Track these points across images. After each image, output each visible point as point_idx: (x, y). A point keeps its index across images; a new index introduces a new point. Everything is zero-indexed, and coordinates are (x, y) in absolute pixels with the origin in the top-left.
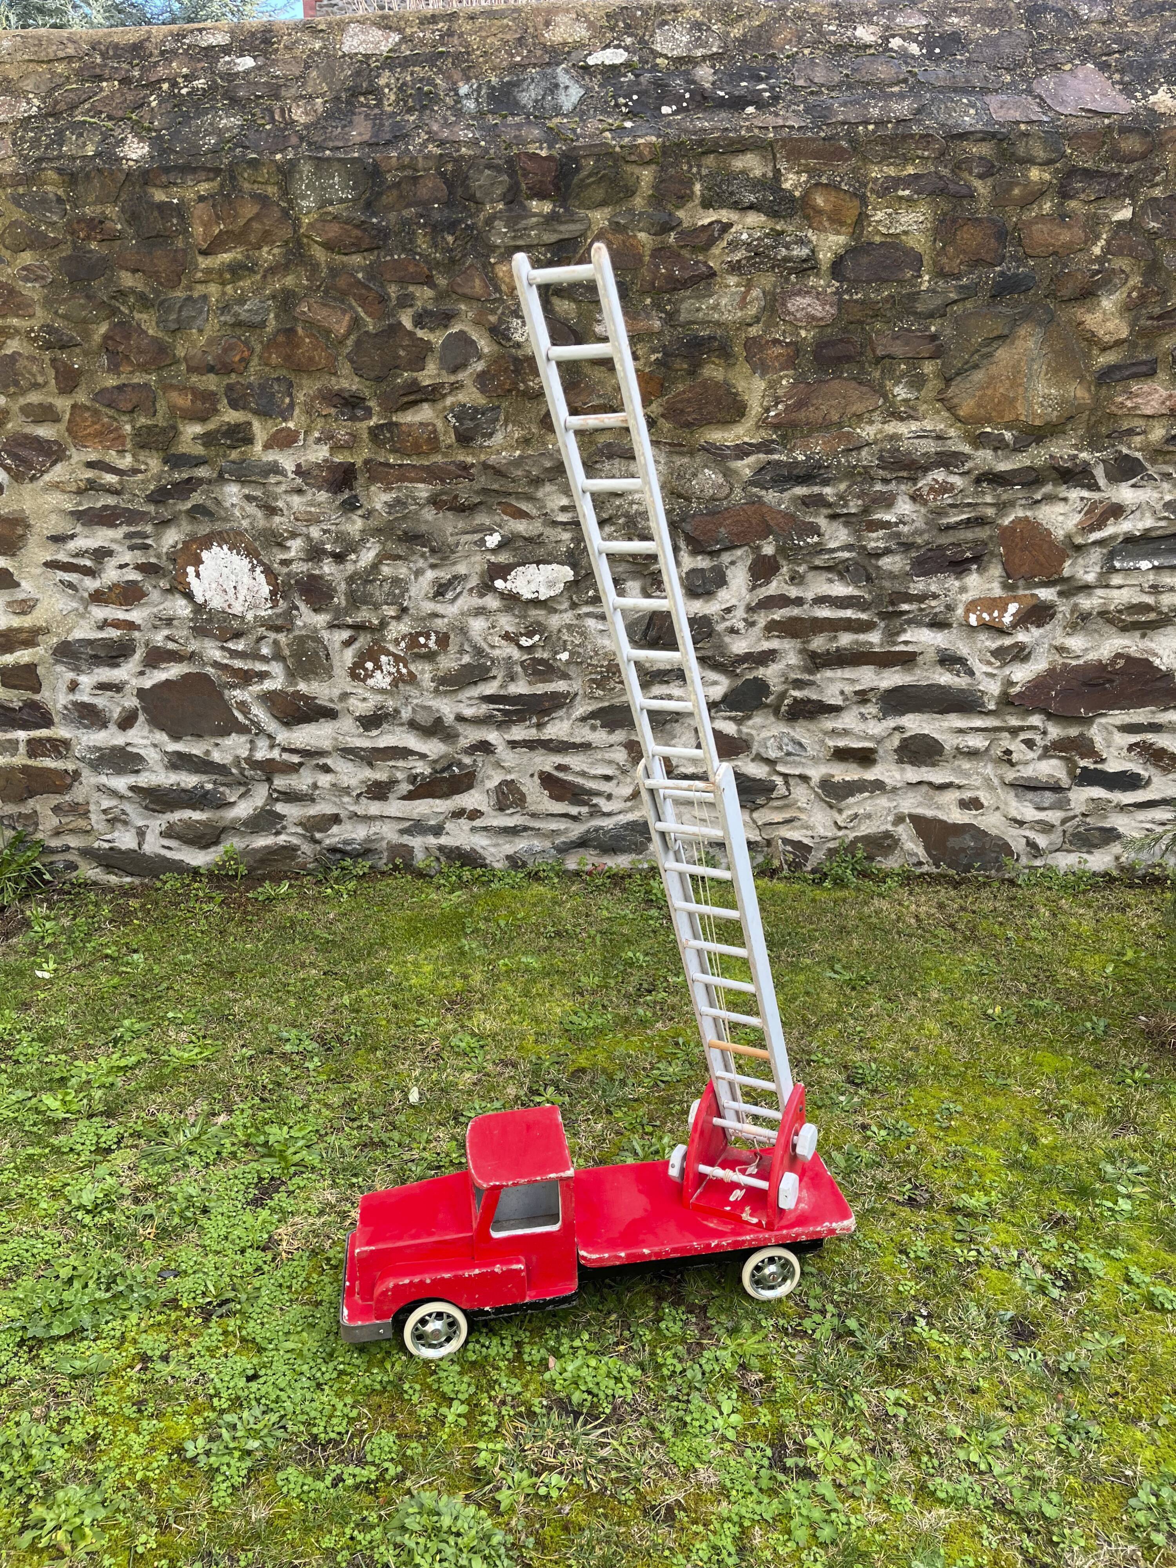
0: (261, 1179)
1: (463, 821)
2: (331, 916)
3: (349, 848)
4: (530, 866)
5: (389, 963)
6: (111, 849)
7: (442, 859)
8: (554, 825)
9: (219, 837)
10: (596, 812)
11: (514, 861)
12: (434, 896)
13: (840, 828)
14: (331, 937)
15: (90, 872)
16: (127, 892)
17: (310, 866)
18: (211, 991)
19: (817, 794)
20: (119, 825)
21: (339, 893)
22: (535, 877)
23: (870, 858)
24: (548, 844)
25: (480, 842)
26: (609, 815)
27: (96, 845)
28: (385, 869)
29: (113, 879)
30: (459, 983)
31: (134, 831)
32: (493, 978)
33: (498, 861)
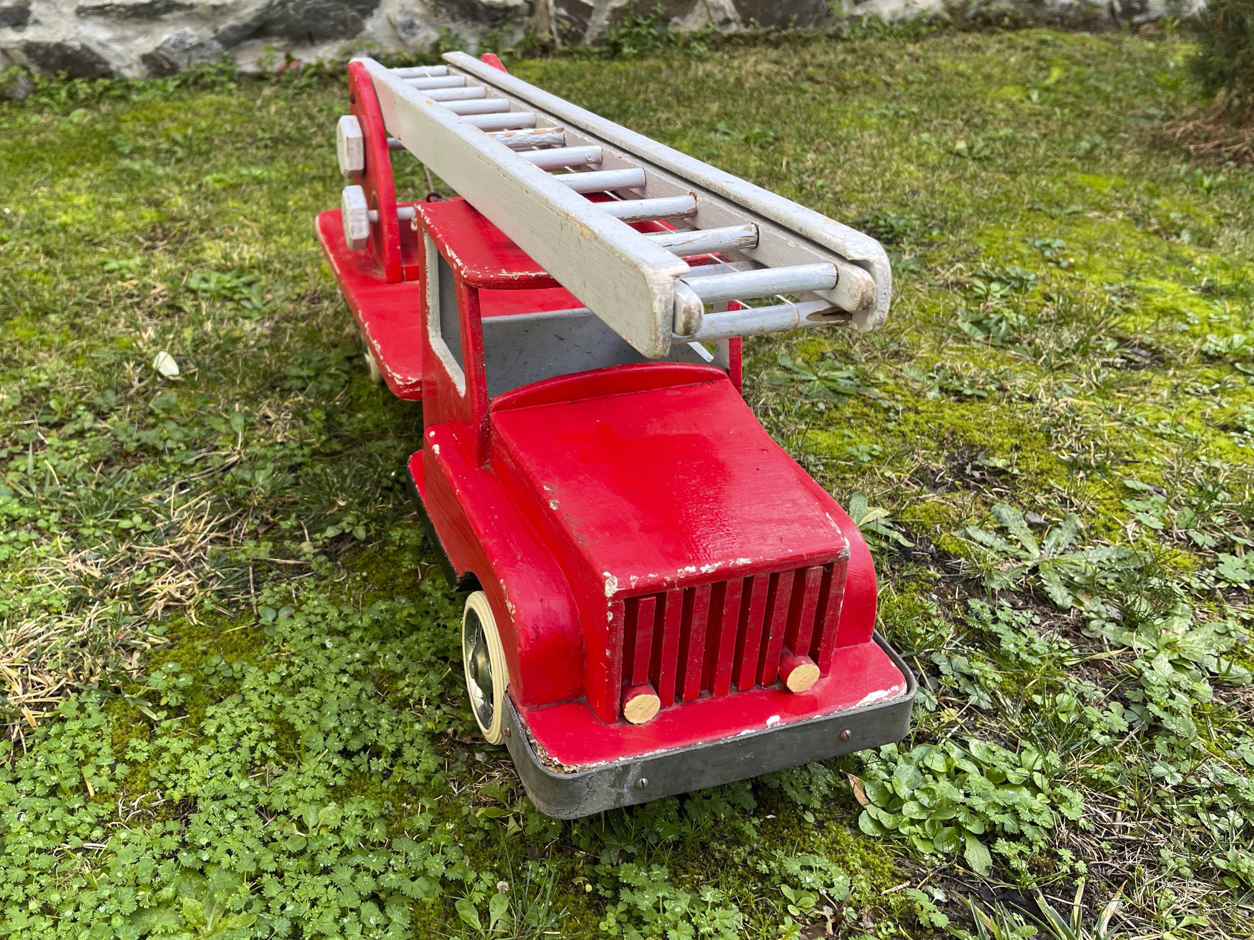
7: (34, 67)
11: (157, 64)
12: (37, 119)
22: (197, 83)
23: (666, 20)
24: (207, 33)
25: (95, 35)
30: (149, 214)
32: (208, 198)
33: (129, 67)
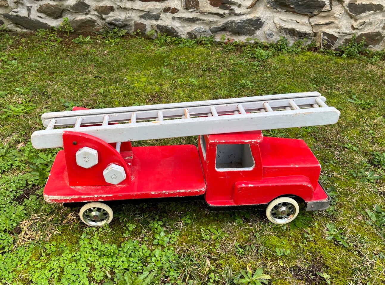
0: (27, 184)
1: (169, 14)
2: (105, 52)
3: (117, 23)
4: (198, 38)
5: (126, 75)
6: (17, 16)
7: (159, 32)
8: (211, 18)
9: (61, 14)
10: (232, 13)
11: (191, 35)
12: (152, 48)
13: (354, 29)
14: (103, 61)
15: (9, 25)
16: (23, 35)
17: (101, 30)
18: (41, 80)
19: (346, 10)
20: (20, 5)
21: (111, 43)
22: (200, 43)
23: (366, 45)
24: (207, 28)
25: (176, 25)
26: (238, 15)
27: (10, 13)
28: (133, 34)
29: (19, 30)
30: (157, 88)
31: (26, 8)
32: (174, 87)
33: (184, 35)
